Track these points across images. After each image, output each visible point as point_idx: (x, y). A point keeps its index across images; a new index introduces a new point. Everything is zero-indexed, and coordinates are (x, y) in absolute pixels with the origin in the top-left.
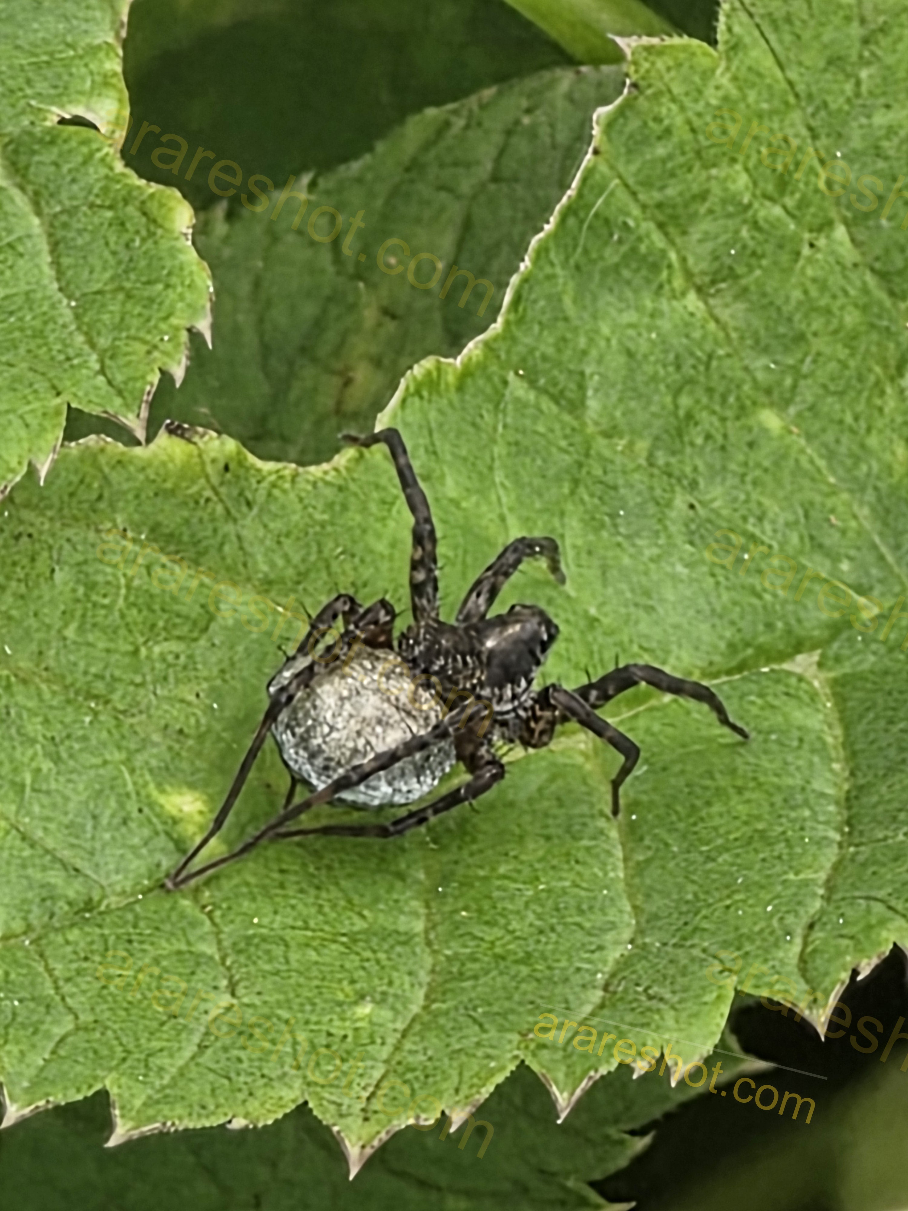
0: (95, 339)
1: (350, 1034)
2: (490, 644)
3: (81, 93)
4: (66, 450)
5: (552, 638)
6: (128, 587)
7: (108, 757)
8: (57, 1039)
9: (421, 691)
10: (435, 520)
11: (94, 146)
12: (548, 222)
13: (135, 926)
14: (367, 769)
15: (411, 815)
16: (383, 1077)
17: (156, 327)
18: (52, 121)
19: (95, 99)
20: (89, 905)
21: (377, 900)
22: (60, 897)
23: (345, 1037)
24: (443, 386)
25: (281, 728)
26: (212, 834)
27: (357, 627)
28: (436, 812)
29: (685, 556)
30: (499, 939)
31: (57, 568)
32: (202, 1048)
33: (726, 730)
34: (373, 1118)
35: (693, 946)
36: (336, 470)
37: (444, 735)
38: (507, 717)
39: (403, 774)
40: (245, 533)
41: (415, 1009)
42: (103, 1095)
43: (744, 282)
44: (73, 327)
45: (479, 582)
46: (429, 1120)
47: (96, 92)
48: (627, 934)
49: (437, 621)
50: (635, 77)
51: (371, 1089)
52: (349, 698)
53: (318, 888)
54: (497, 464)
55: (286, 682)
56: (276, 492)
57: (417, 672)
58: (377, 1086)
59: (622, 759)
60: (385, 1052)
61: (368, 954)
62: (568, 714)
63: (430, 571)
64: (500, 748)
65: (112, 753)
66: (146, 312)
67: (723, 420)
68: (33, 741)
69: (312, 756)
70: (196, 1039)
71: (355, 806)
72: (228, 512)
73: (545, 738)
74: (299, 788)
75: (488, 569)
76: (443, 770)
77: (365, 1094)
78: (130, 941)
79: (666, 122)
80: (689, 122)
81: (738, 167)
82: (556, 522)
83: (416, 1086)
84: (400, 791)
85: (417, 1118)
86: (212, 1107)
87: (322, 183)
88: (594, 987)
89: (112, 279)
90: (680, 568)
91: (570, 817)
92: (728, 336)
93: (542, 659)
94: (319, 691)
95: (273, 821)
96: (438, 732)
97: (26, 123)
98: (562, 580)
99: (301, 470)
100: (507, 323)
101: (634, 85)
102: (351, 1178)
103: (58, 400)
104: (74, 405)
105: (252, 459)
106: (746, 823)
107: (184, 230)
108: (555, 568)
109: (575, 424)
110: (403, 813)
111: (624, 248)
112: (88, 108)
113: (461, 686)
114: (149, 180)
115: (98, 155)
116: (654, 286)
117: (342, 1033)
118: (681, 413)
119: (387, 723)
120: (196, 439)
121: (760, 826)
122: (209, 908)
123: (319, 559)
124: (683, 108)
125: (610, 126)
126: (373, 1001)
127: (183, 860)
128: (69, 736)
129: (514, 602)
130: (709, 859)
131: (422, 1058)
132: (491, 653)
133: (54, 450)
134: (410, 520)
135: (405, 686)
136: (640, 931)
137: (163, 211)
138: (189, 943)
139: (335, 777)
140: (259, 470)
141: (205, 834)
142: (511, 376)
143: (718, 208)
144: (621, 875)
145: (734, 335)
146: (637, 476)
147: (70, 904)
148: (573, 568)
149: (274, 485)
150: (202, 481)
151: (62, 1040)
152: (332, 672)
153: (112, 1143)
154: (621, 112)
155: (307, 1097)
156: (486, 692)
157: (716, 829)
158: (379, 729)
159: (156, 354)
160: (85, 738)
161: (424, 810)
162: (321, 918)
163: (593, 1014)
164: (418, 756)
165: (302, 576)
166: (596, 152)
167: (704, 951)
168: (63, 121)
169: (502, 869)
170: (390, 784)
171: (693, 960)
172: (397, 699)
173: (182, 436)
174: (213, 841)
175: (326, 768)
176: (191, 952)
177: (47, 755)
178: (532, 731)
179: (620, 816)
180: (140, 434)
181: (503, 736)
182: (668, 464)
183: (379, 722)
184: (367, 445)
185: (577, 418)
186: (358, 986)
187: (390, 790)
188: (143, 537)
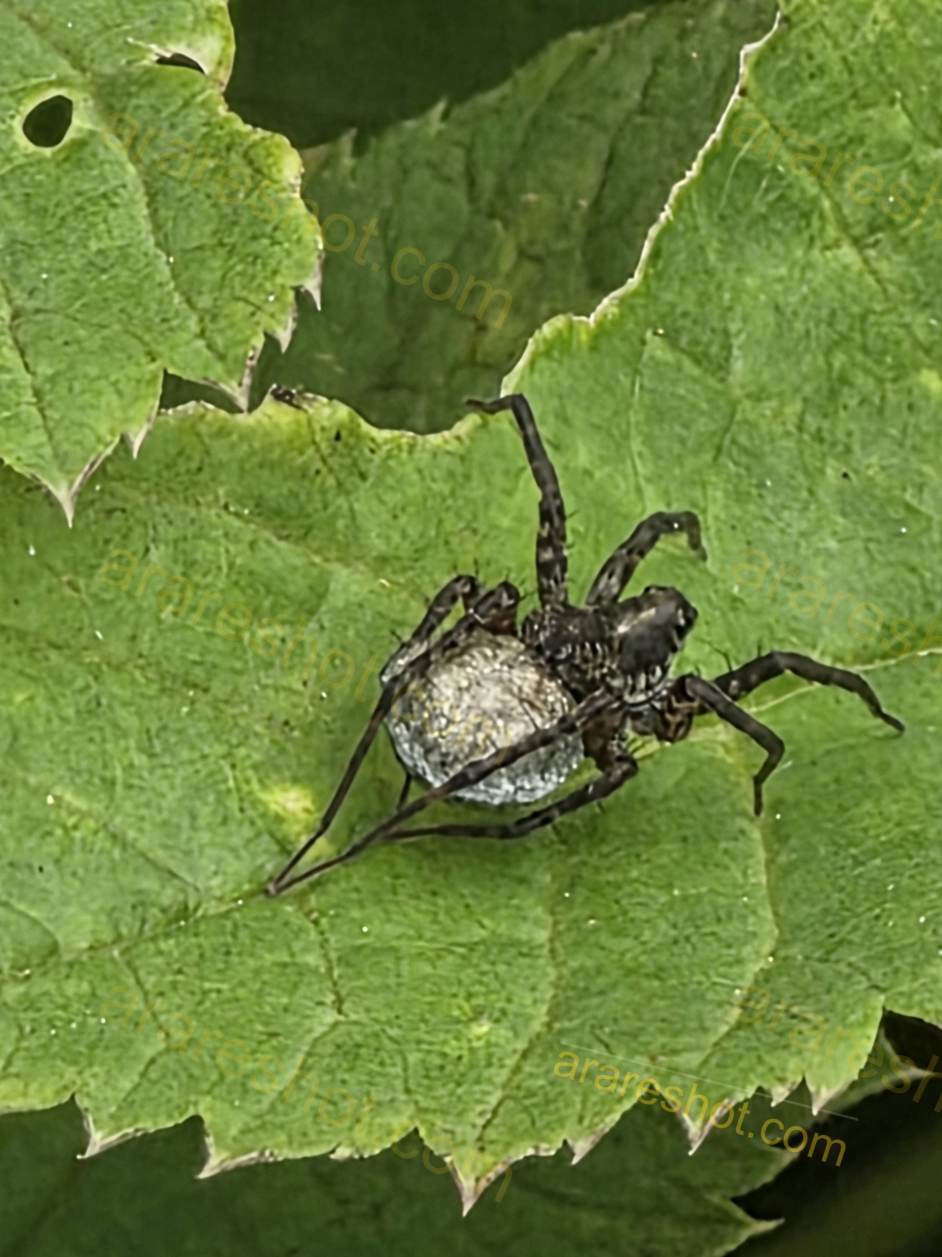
0: (195, 298)
1: (465, 1053)
2: (622, 629)
3: (182, 28)
4: (162, 418)
5: (690, 623)
6: (231, 566)
7: (207, 750)
8: (147, 1059)
9: (546, 682)
10: (563, 494)
11: (197, 88)
12: (690, 169)
13: (234, 935)
14: (488, 765)
15: (535, 815)
16: (500, 1104)
17: (260, 286)
18: (150, 60)
19: (196, 36)
20: (184, 912)
21: (496, 908)
22: (153, 904)
23: (460, 1058)
24: (575, 345)
25: (395, 721)
26: (319, 834)
27: (476, 611)
28: (563, 811)
29: (839, 529)
30: (628, 950)
31: (152, 547)
32: (304, 1068)
33: (879, 721)
34: (489, 1148)
35: (837, 961)
36: (458, 438)
37: (572, 729)
38: (641, 708)
39: (526, 772)
40: (356, 506)
41: (537, 1026)
42: (196, 1122)
43: (904, 232)
44: (172, 285)
45: (611, 561)
46: (549, 1150)
47: (199, 29)
48: (767, 947)
49: (565, 604)
50: (786, 12)
51: (489, 1116)
52: (468, 689)
53: (434, 894)
54: (633, 432)
55: (399, 671)
56: (392, 463)
57: (542, 661)
58: (495, 1112)
59: (765, 754)
60: (503, 1076)
61: (486, 967)
62: (707, 706)
63: (557, 550)
64: (634, 741)
65: (211, 746)
66: (250, 271)
67: (880, 381)
68: (125, 735)
69: (428, 751)
70: (299, 1059)
71: (473, 804)
72: (340, 485)
73: (682, 731)
74: (413, 785)
75: (622, 546)
76: (570, 767)
77: (481, 1122)
78: (228, 953)
79: (819, 60)
80: (844, 59)
81: (898, 107)
82: (697, 493)
83: (536, 1112)
84: (522, 788)
85: (537, 1148)
86: (313, 1137)
87: (455, 113)
88: (731, 1005)
89: (215, 233)
90: (832, 544)
91: (708, 816)
92: (885, 291)
93: (678, 644)
94: (435, 680)
95: (385, 820)
96: (564, 726)
97: (123, 62)
98: (704, 558)
99: (420, 438)
100: (646, 277)
101: (786, 19)
102: (465, 1213)
103: (153, 367)
104: (171, 371)
105: (365, 427)
106: (899, 824)
107: (292, 181)
108: (695, 544)
109: (719, 386)
110: (527, 812)
111: (772, 196)
112: (189, 46)
113: (589, 677)
114: (255, 125)
115: (200, 98)
116: (806, 235)
117: (456, 1054)
118: (835, 374)
119: (510, 716)
120: (305, 406)
121: (916, 828)
122: (315, 915)
123: (438, 535)
124: (837, 45)
125: (759, 63)
126: (490, 1018)
127: (287, 862)
128: (164, 728)
129: (647, 584)
130: (857, 862)
131: (541, 1082)
132: (624, 638)
133: (149, 420)
134: (537, 494)
135: (529, 675)
136: (782, 942)
137: (271, 161)
138: (292, 955)
139: (452, 774)
140: (373, 440)
141: (312, 835)
142: (649, 334)
143: (874, 152)
144: (764, 879)
145: (892, 289)
146: (784, 443)
147: (164, 911)
148: (715, 543)
149: (389, 456)
150: (311, 451)
151: (153, 1061)
152: (450, 660)
153: (205, 1174)
154: (772, 47)
155: (417, 1124)
156: (616, 683)
157: (865, 830)
158: (500, 723)
159: (259, 316)
160: (180, 732)
161: (549, 809)
162: (436, 927)
163: (728, 1035)
164: (542, 750)
165: (419, 553)
166: (743, 93)
167: (850, 965)
168: (162, 61)
169: (634, 874)
170: (513, 781)
171: (839, 974)
172: (520, 689)
173: (290, 403)
174: (321, 842)
175: (443, 764)
176: (295, 964)
177: (141, 750)
178: (666, 724)
179: (763, 815)
180: (243, 402)
181: (635, 729)
182: (819, 430)
183: (500, 715)
184: (492, 412)
185: (722, 380)
186: (474, 1002)
187: (511, 788)
188: (246, 512)
